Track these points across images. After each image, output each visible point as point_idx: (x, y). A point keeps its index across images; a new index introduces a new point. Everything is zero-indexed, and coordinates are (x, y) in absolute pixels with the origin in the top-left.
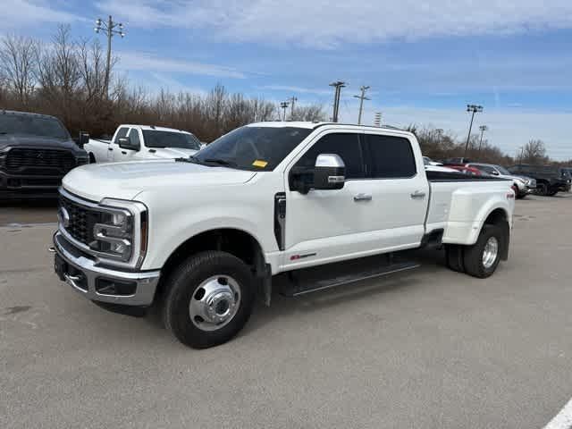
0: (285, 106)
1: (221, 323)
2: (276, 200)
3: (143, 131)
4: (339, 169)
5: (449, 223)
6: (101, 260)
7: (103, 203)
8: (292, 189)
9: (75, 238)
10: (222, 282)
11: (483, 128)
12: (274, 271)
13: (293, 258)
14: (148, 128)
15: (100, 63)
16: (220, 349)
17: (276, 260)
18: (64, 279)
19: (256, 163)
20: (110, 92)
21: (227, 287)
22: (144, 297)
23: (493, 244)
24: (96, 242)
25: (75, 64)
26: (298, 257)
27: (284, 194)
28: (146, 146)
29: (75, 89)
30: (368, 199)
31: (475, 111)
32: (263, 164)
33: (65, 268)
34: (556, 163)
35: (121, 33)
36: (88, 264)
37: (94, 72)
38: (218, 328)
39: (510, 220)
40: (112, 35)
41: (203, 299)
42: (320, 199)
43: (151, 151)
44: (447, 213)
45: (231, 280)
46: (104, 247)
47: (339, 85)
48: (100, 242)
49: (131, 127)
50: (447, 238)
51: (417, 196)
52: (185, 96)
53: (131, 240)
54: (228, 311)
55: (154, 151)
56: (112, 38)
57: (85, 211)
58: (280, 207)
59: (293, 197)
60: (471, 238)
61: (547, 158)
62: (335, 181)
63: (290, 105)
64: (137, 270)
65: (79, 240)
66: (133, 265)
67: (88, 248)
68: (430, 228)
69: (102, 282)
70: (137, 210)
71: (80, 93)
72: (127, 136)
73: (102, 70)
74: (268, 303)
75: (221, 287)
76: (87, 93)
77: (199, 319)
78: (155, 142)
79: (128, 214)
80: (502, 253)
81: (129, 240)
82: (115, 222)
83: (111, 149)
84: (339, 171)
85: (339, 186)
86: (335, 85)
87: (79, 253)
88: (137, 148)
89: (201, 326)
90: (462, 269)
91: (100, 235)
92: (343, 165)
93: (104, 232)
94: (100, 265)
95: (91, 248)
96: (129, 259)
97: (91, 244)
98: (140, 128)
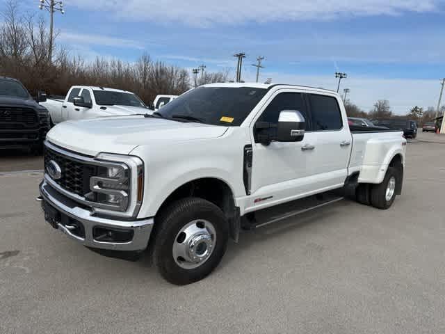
0: (196, 72)
1: (200, 261)
2: (245, 151)
3: (94, 91)
4: (300, 123)
5: (364, 167)
6: (97, 210)
7: (99, 157)
8: (256, 141)
9: (67, 189)
10: (200, 225)
11: (346, 91)
12: (242, 213)
13: (256, 201)
14: (98, 89)
15: (45, 34)
16: (202, 283)
17: (244, 203)
18: (57, 227)
19: (224, 119)
20: (53, 59)
21: (205, 230)
22: (140, 243)
23: (392, 182)
24: (91, 193)
25: (23, 35)
26: (260, 200)
27: (250, 146)
28: (97, 103)
29: (23, 56)
30: (312, 149)
31: (341, 77)
32: (230, 120)
33: (56, 217)
34: (397, 117)
35: (61, 10)
36: (84, 214)
37: (40, 42)
38: (198, 265)
39: (404, 162)
40: (53, 12)
41: (185, 241)
42: (277, 150)
43: (102, 108)
44: (362, 159)
45: (207, 224)
46: (100, 198)
47: (240, 56)
48: (96, 193)
49: (82, 88)
50: (362, 179)
51: (344, 145)
52: (117, 63)
53: (129, 192)
54: (207, 251)
55: (105, 108)
56: (54, 14)
57: (79, 164)
58: (248, 157)
59: (258, 148)
60: (379, 178)
61: (390, 113)
62: (296, 134)
63: (200, 72)
64: (134, 219)
65: (71, 191)
66: (130, 214)
67: (83, 199)
68: (352, 170)
69: (99, 231)
70: (134, 163)
71: (28, 60)
72: (80, 95)
73: (46, 40)
74: (237, 241)
75: (199, 230)
76: (34, 60)
77: (181, 259)
78: (105, 100)
79: (126, 168)
80: (398, 190)
81: (126, 191)
82: (110, 175)
83: (65, 107)
84: (300, 126)
85: (300, 138)
86: (238, 56)
87: (73, 203)
88: (89, 106)
89: (183, 265)
90: (369, 203)
91: (96, 187)
92: (304, 121)
93: (100, 184)
94: (95, 215)
95: (87, 199)
96: (126, 210)
97: (86, 195)
98: (91, 89)
